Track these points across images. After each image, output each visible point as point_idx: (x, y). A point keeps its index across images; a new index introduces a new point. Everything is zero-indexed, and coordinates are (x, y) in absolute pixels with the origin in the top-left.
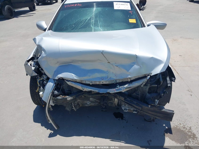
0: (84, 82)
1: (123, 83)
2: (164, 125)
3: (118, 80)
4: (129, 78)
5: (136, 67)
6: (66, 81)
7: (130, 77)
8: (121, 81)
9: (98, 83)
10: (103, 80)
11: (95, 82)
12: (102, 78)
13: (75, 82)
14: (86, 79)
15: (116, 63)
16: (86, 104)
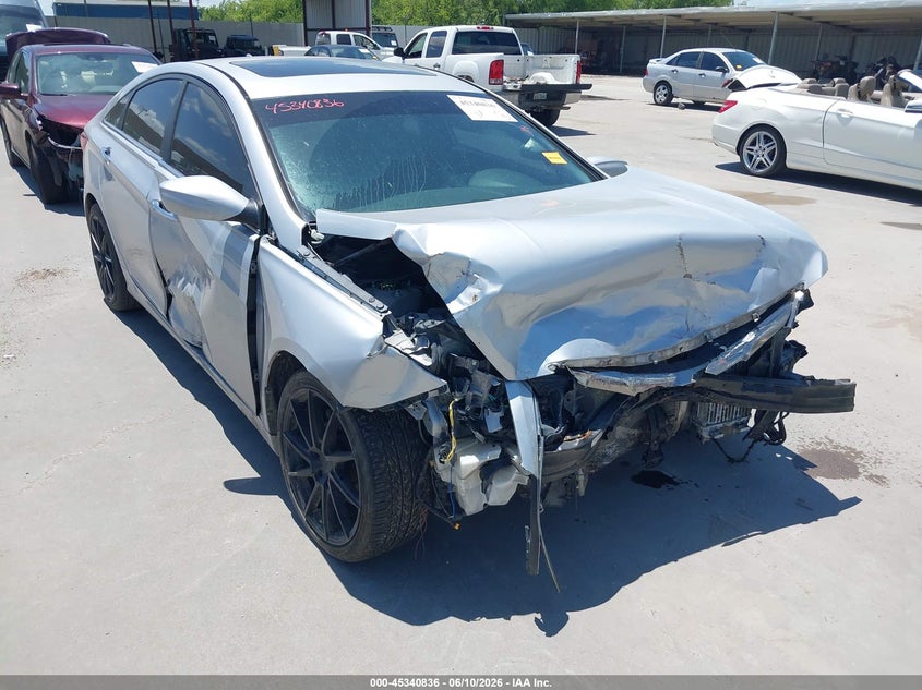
0: (632, 363)
1: (735, 335)
2: (778, 455)
3: (715, 329)
4: (753, 312)
5: (765, 273)
6: (573, 372)
7: (756, 307)
8: (727, 330)
9: (669, 354)
10: (681, 341)
11: (661, 352)
12: (679, 334)
13: (604, 368)
14: (634, 348)
15: (708, 274)
16: (605, 455)
